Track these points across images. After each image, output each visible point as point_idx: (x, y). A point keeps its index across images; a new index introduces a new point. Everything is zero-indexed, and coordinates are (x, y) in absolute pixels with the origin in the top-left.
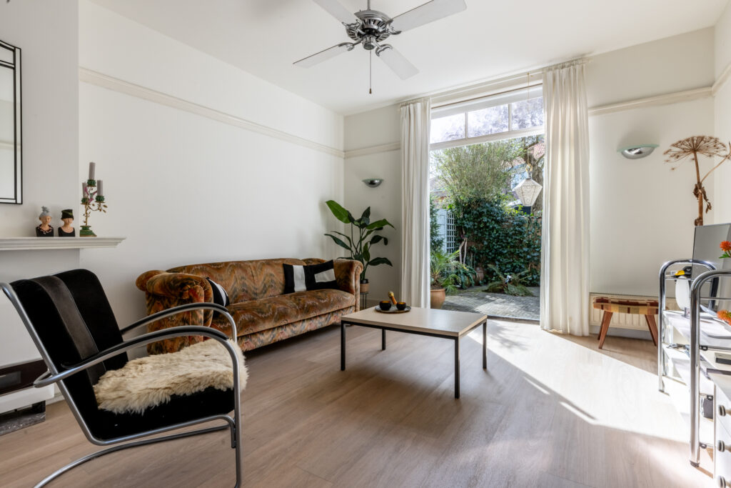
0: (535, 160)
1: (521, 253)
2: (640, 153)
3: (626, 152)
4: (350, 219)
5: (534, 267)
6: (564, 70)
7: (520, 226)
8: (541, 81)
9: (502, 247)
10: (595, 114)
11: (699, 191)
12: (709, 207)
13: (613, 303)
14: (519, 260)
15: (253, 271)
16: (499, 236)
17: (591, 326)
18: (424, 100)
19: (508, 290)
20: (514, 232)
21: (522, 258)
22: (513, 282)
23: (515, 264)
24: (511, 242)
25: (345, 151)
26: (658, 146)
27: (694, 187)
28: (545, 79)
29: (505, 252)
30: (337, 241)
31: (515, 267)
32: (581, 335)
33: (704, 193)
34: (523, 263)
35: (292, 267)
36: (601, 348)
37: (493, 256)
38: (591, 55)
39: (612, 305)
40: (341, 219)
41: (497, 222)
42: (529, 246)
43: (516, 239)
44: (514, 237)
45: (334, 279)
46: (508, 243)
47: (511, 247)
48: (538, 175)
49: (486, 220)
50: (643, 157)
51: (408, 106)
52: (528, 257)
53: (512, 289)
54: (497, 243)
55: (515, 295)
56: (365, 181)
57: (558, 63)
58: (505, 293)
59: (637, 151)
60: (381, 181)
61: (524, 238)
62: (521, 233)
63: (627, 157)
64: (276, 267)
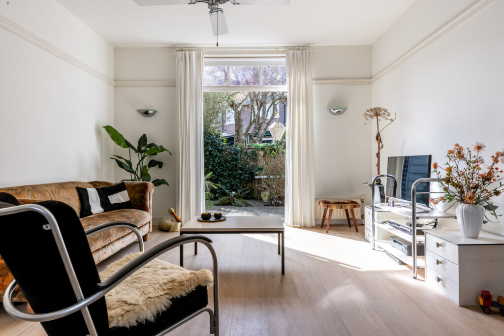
0: (236, 105)
1: (237, 175)
2: (339, 112)
3: (332, 110)
4: (128, 145)
5: (244, 185)
6: (300, 51)
7: (235, 154)
8: (285, 55)
9: (223, 170)
10: (316, 84)
11: (378, 138)
12: (382, 147)
13: (333, 203)
14: (235, 180)
15: (52, 195)
16: (220, 162)
17: (316, 220)
18: (199, 50)
19: (235, 203)
20: (231, 159)
21: (237, 178)
22: (237, 197)
23: (232, 183)
24: (230, 166)
25: (115, 80)
26: (347, 109)
27: (376, 135)
28: (288, 54)
29: (225, 174)
30: (120, 164)
31: (233, 185)
32: (311, 226)
33: (380, 139)
34: (238, 182)
35: (86, 190)
36: (327, 232)
37: (216, 177)
38: (314, 45)
39: (333, 204)
40: (119, 144)
41: (219, 151)
42: (241, 169)
43: (233, 164)
44: (231, 163)
45: (129, 199)
46: (227, 167)
47: (229, 170)
48: (238, 117)
49: (211, 149)
50: (341, 114)
51: (184, 52)
52: (242, 177)
53: (238, 201)
54: (219, 167)
55: (240, 206)
56: (139, 111)
57: (295, 45)
58: (232, 205)
59: (338, 110)
60: (155, 112)
61: (238, 163)
62: (236, 160)
63: (332, 113)
64: (70, 190)
